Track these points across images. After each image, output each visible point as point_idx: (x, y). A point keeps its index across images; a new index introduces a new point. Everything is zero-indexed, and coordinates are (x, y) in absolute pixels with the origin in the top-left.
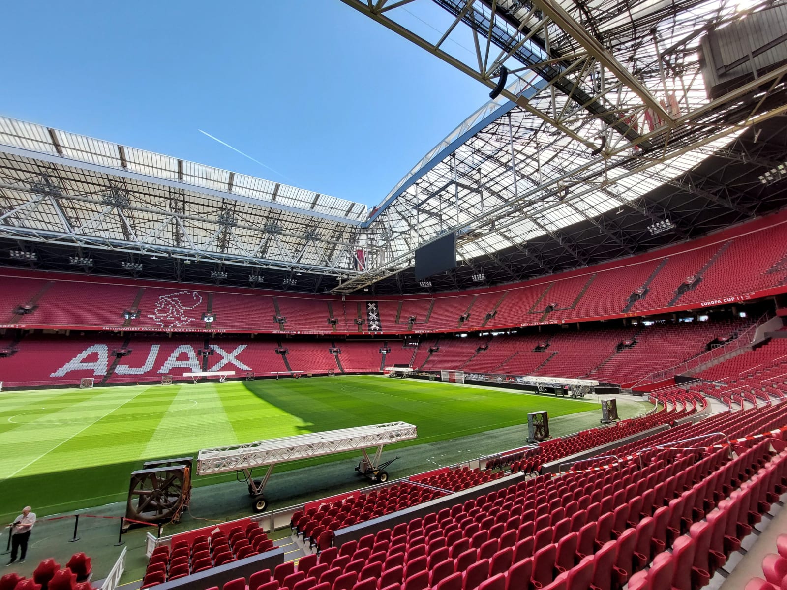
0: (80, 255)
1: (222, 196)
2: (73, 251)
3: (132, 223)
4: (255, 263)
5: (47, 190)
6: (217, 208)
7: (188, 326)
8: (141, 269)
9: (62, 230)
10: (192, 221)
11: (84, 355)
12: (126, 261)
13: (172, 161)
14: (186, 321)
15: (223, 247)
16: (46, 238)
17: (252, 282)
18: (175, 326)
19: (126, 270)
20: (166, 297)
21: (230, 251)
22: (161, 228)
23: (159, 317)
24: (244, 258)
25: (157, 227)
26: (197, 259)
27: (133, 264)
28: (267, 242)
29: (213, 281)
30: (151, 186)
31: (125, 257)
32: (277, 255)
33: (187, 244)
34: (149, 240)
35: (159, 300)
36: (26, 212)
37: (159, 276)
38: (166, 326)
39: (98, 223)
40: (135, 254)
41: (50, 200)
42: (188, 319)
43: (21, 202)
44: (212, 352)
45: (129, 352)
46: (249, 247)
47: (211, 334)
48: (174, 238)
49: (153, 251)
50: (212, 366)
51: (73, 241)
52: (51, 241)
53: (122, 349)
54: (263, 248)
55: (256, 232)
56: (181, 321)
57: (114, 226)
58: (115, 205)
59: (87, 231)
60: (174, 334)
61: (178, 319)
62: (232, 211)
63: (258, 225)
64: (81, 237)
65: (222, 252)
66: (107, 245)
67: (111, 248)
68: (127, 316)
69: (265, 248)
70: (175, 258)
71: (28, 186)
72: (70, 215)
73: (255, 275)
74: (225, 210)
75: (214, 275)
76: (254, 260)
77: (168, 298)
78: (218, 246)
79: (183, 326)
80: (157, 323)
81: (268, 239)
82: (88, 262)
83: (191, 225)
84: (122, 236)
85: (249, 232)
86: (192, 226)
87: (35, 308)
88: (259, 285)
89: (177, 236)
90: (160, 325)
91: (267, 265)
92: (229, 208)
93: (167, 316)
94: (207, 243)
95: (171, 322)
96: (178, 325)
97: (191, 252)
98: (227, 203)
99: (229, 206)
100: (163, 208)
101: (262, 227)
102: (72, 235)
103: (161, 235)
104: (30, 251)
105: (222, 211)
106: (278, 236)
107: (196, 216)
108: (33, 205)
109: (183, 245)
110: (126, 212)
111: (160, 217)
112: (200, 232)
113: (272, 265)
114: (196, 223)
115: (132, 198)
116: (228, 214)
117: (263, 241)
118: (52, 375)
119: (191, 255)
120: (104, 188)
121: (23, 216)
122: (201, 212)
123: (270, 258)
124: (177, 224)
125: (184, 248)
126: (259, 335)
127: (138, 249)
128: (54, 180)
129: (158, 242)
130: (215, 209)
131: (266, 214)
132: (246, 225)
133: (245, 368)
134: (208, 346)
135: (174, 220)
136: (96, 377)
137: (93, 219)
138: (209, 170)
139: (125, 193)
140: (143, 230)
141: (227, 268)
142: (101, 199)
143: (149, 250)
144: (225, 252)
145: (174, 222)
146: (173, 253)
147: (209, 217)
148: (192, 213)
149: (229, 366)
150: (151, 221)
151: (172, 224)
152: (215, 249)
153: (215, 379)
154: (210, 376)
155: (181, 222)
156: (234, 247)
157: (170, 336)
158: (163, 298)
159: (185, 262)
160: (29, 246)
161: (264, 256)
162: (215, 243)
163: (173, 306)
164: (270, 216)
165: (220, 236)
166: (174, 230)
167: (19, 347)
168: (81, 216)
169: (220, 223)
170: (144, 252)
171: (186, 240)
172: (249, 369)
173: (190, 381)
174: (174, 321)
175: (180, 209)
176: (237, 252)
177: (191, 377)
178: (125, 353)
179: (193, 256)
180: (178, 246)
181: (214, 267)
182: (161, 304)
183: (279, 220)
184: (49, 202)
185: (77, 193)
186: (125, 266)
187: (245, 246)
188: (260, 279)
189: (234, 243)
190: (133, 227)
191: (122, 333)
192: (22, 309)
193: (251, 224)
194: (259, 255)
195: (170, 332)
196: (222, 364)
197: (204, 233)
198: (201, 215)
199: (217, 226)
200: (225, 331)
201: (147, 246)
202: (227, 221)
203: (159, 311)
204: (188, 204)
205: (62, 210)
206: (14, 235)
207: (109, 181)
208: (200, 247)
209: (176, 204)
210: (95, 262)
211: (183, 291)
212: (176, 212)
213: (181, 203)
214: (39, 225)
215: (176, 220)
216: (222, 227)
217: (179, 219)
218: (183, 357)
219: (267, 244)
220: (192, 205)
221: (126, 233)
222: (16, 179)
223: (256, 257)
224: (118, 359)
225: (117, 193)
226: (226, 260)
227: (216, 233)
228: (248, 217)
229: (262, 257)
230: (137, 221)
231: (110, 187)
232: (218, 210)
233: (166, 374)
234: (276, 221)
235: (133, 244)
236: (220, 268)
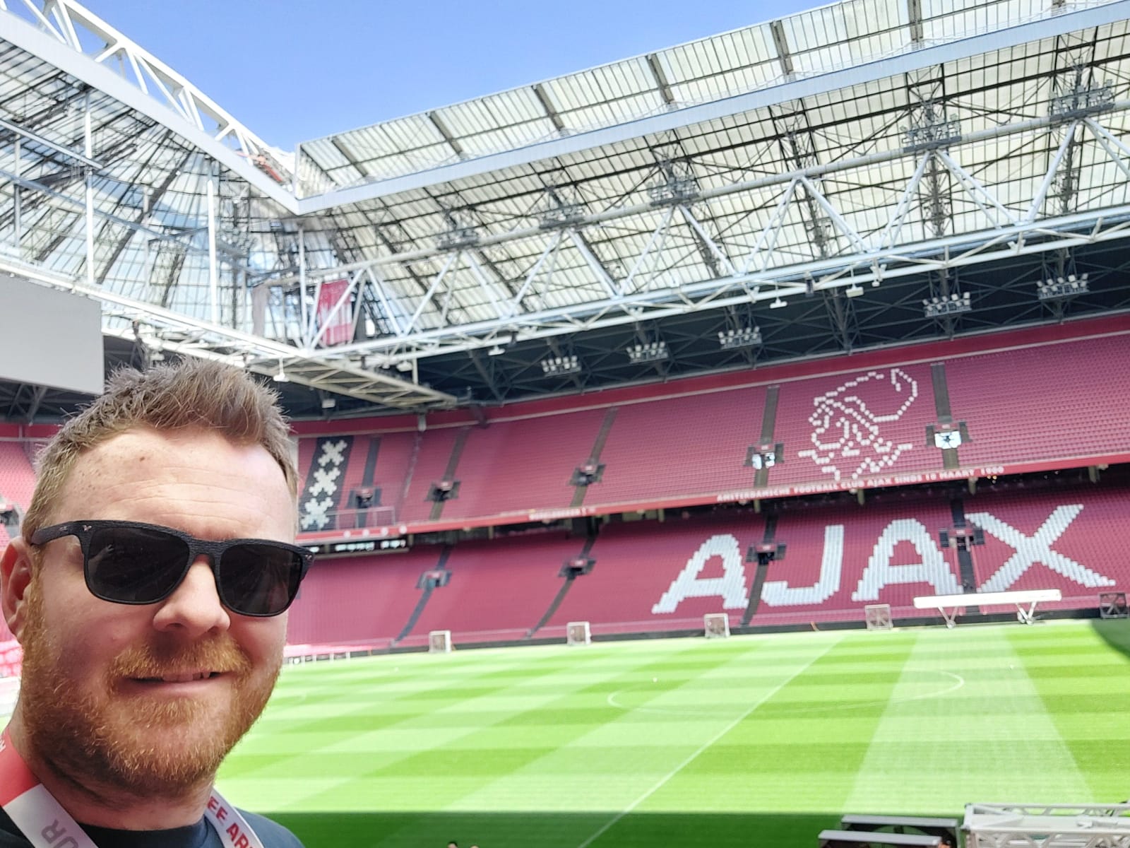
0: (643, 338)
1: (899, 68)
2: (627, 335)
3: (715, 232)
4: (1048, 238)
5: (562, 218)
6: (895, 109)
7: (898, 467)
8: (759, 341)
9: (603, 295)
10: (841, 176)
11: (697, 562)
12: (725, 329)
13: (757, 34)
14: (890, 454)
15: (938, 218)
16: (583, 319)
17: (1051, 303)
18: (867, 470)
19: (731, 351)
20: (829, 398)
21: (960, 224)
22: (777, 223)
23: (823, 454)
24: (1003, 235)
25: (767, 224)
26: (878, 275)
27: (740, 332)
28: (1070, 154)
29: (935, 327)
30: (730, 124)
31: (718, 319)
32: (1116, 185)
33: (844, 242)
34: (760, 261)
35: (815, 409)
36: (545, 277)
37: (802, 348)
38: (846, 475)
39: (655, 255)
40: (738, 307)
41: (571, 237)
42: (894, 448)
43: (533, 259)
44: (979, 535)
45: (782, 549)
46: (1015, 192)
47: (964, 482)
48: (812, 236)
49: (771, 288)
50: (987, 577)
51: (622, 313)
52: (592, 325)
53: (765, 542)
54: (1060, 179)
55: (1028, 136)
56: (877, 458)
57: (684, 251)
58: (675, 203)
59: (640, 281)
60: (869, 492)
61: (868, 452)
62: (936, 101)
63: (1029, 111)
64: (634, 300)
65: (940, 234)
66: (681, 302)
67: (690, 307)
68: (757, 461)
69: (1069, 178)
70: (826, 290)
71: (535, 223)
72: (608, 256)
73: (1054, 277)
74: (918, 105)
75: (933, 308)
76: (1040, 228)
77: (836, 399)
78: (924, 221)
79: (886, 470)
80: (825, 470)
81: (1072, 143)
82: (658, 351)
83: (843, 187)
84: (703, 272)
85: (1004, 146)
86: (845, 187)
87: (600, 468)
88: (1075, 305)
89: (816, 227)
90: (832, 474)
91: (1086, 231)
92: (926, 97)
93: (841, 450)
94: (892, 222)
95: (856, 461)
96: (874, 469)
97: (858, 261)
98: (918, 85)
99: (926, 91)
100: (770, 168)
101: (1042, 111)
102: (619, 302)
103: (782, 242)
104: (567, 355)
105: (911, 113)
106: (1104, 120)
107: (850, 158)
108: (550, 257)
109: (835, 250)
110: (699, 210)
111: (767, 193)
112: (869, 197)
113: (1104, 227)
114: (852, 176)
115: (701, 171)
116: (930, 115)
117: (1057, 159)
118: (656, 609)
119: (860, 271)
120: (645, 172)
121: (541, 288)
122: (859, 139)
123: (1094, 205)
124: (809, 198)
125: (840, 255)
126: (1113, 467)
127: (741, 293)
128: (566, 191)
129: (778, 259)
130: (890, 117)
131: (1046, 65)
132: (991, 125)
133: (1091, 579)
134: (964, 520)
135: (800, 188)
136: (731, 612)
137: (644, 251)
138: (849, 10)
139: (685, 165)
140: (740, 240)
141: (963, 279)
142: (648, 200)
143: (764, 288)
144: (948, 231)
145: (802, 195)
146: (817, 279)
147: (882, 147)
148: (836, 153)
149: (1037, 576)
150: (751, 211)
151: (798, 201)
152: (916, 232)
153: (1006, 616)
154: (990, 606)
155: (815, 188)
156: (969, 207)
157: (861, 500)
158: (823, 402)
159: (851, 293)
160: (566, 344)
161: (1071, 204)
162: (916, 215)
163: (850, 418)
164: (1061, 66)
165: (924, 190)
166: (807, 217)
167: (597, 551)
168: (625, 253)
169: (913, 151)
170: (754, 296)
171: (840, 233)
172: (1104, 581)
173: (934, 620)
174: (860, 459)
175: (807, 155)
176: (981, 220)
177: (937, 610)
178: (773, 554)
179: (866, 270)
180: (824, 256)
181: (927, 285)
182: (821, 417)
183: (1094, 64)
184: (570, 243)
185: (607, 205)
186: (727, 340)
187: (999, 195)
188: (1076, 284)
189: (967, 196)
190: (720, 240)
191: (757, 505)
192: (583, 474)
193: (1003, 118)
194: (1055, 206)
195: (859, 489)
196: (1013, 569)
197: (879, 196)
198: (860, 149)
199: (909, 161)
200: (1000, 470)
201: (758, 279)
202: (930, 136)
203: (823, 438)
204: (820, 131)
205: (592, 251)
206: (539, 328)
207: (651, 149)
208: (878, 239)
209: (793, 143)
210: (670, 347)
211: (864, 374)
212: (799, 165)
213: (806, 135)
214: (570, 296)
215: (804, 186)
216: (922, 159)
217: (809, 183)
218: (905, 554)
219: (1070, 162)
220: (831, 129)
221: (710, 261)
222: (516, 217)
223: (1046, 217)
224: (763, 567)
225: (671, 174)
226: (953, 255)
227: (911, 185)
228: (990, 99)
229: (1066, 212)
230: (723, 223)
231: (657, 164)
232: (900, 113)
233: (872, 602)
234: (1086, 72)
235: (726, 284)
236: (944, 283)
